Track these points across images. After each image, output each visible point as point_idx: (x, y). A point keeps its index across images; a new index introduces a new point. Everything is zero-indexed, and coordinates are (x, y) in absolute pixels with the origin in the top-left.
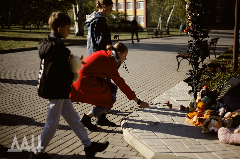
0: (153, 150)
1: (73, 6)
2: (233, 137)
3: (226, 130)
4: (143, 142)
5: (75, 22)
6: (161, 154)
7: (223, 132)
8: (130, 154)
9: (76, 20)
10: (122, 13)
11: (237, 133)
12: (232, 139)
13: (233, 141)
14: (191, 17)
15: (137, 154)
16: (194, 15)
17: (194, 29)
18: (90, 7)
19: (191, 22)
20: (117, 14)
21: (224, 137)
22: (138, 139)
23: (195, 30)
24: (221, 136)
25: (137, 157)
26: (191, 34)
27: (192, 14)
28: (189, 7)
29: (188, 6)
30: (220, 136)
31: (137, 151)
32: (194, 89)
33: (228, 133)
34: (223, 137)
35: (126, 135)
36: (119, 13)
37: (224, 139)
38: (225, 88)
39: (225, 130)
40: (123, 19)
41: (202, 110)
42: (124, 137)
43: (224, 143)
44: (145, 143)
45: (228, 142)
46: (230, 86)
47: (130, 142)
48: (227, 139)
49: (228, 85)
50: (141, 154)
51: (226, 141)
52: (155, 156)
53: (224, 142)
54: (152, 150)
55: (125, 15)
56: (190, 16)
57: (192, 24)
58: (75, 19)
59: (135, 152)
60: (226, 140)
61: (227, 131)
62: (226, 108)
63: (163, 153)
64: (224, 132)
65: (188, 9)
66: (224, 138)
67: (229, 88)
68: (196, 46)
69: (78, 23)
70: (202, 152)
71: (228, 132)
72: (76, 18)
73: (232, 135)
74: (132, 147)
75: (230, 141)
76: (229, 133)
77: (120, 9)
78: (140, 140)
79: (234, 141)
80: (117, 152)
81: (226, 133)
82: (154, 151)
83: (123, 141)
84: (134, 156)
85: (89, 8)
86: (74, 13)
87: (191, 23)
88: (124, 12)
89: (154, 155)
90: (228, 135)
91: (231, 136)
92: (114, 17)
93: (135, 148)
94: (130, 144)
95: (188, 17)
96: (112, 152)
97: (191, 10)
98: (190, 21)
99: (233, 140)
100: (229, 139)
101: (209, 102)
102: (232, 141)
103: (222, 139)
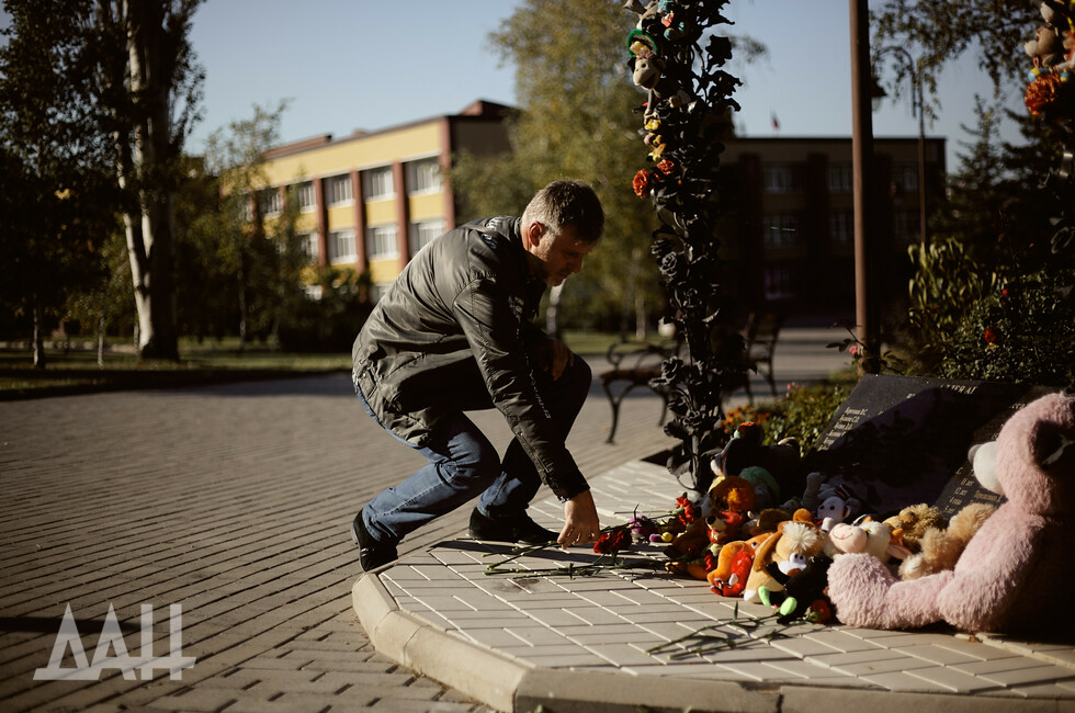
0: (518, 660)
1: (127, 220)
2: (900, 593)
3: (867, 567)
4: (464, 638)
5: (139, 298)
6: (559, 670)
7: (851, 574)
8: (404, 695)
9: (141, 287)
10: (350, 272)
11: (914, 576)
12: (897, 607)
13: (901, 615)
14: (661, 113)
15: (442, 693)
16: (672, 106)
17: (676, 170)
18: (204, 241)
19: (661, 142)
20: (328, 277)
21: (858, 597)
22: (443, 630)
23: (680, 173)
24: (843, 594)
25: (441, 706)
26: (665, 194)
27: (664, 104)
28: (647, 68)
29: (644, 66)
30: (840, 597)
31: (440, 684)
32: (695, 451)
33: (876, 577)
34: (852, 601)
35: (380, 626)
36: (335, 275)
37: (857, 608)
38: (836, 426)
39: (863, 567)
40: (356, 296)
41: (740, 513)
42: (374, 641)
43: (862, 627)
44: (476, 642)
45: (878, 623)
46: (857, 412)
47: (402, 655)
48: (875, 608)
49: (848, 411)
50: (460, 693)
51: (869, 619)
52: (528, 683)
53: (858, 622)
54: (511, 661)
55: (366, 280)
56: (655, 114)
57: (665, 150)
58: (136, 281)
59: (428, 687)
60: (867, 611)
61: (871, 568)
62: (850, 500)
63: (568, 667)
64: (854, 576)
65: (646, 81)
66: (857, 602)
67: (856, 421)
68: (691, 249)
69: (148, 300)
70: (759, 661)
71: (873, 576)
72: (142, 276)
73: (896, 585)
74: (413, 671)
75: (889, 618)
76: (880, 579)
77: (342, 254)
78: (449, 632)
79: (908, 612)
80: (339, 692)
81: (866, 578)
82: (520, 666)
83: (370, 657)
84: (425, 700)
85: (199, 244)
86: (132, 256)
87: (662, 146)
88: (359, 269)
89: (526, 681)
90: (876, 588)
91: (889, 592)
92: (316, 293)
93: (431, 674)
94: (401, 662)
95: (646, 117)
96: (314, 693)
97: (655, 84)
98: (657, 140)
99: (900, 608)
100: (884, 606)
101: (769, 489)
102: (898, 616)
103: (850, 607)
